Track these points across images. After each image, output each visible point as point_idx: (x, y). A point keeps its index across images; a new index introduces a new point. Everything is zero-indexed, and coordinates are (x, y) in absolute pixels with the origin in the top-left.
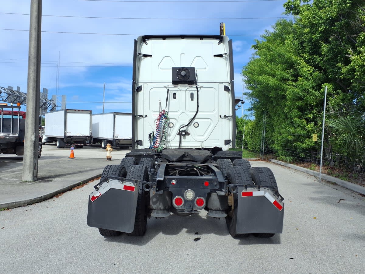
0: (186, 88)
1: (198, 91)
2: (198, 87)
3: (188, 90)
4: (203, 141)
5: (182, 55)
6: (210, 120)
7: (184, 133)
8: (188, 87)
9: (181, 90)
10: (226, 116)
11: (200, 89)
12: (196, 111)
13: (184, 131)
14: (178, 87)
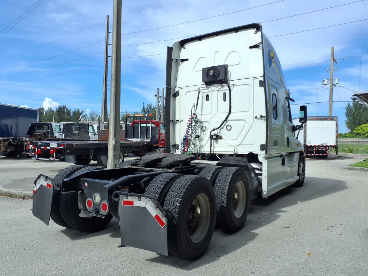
0: (218, 89)
1: (230, 90)
2: (230, 85)
3: (221, 89)
4: (237, 146)
5: (216, 53)
6: (243, 121)
7: (214, 137)
8: (220, 87)
9: (213, 91)
10: (262, 116)
11: (233, 88)
12: (228, 112)
13: (215, 135)
14: (211, 88)
